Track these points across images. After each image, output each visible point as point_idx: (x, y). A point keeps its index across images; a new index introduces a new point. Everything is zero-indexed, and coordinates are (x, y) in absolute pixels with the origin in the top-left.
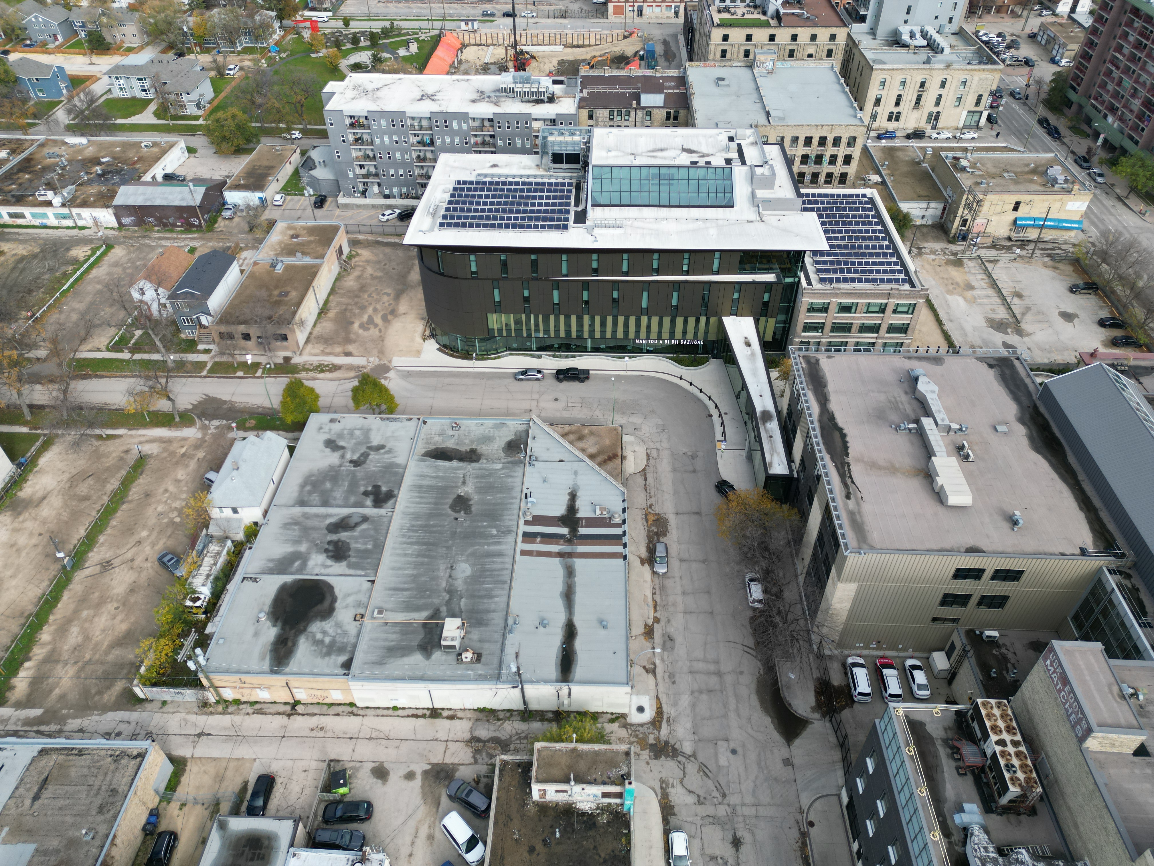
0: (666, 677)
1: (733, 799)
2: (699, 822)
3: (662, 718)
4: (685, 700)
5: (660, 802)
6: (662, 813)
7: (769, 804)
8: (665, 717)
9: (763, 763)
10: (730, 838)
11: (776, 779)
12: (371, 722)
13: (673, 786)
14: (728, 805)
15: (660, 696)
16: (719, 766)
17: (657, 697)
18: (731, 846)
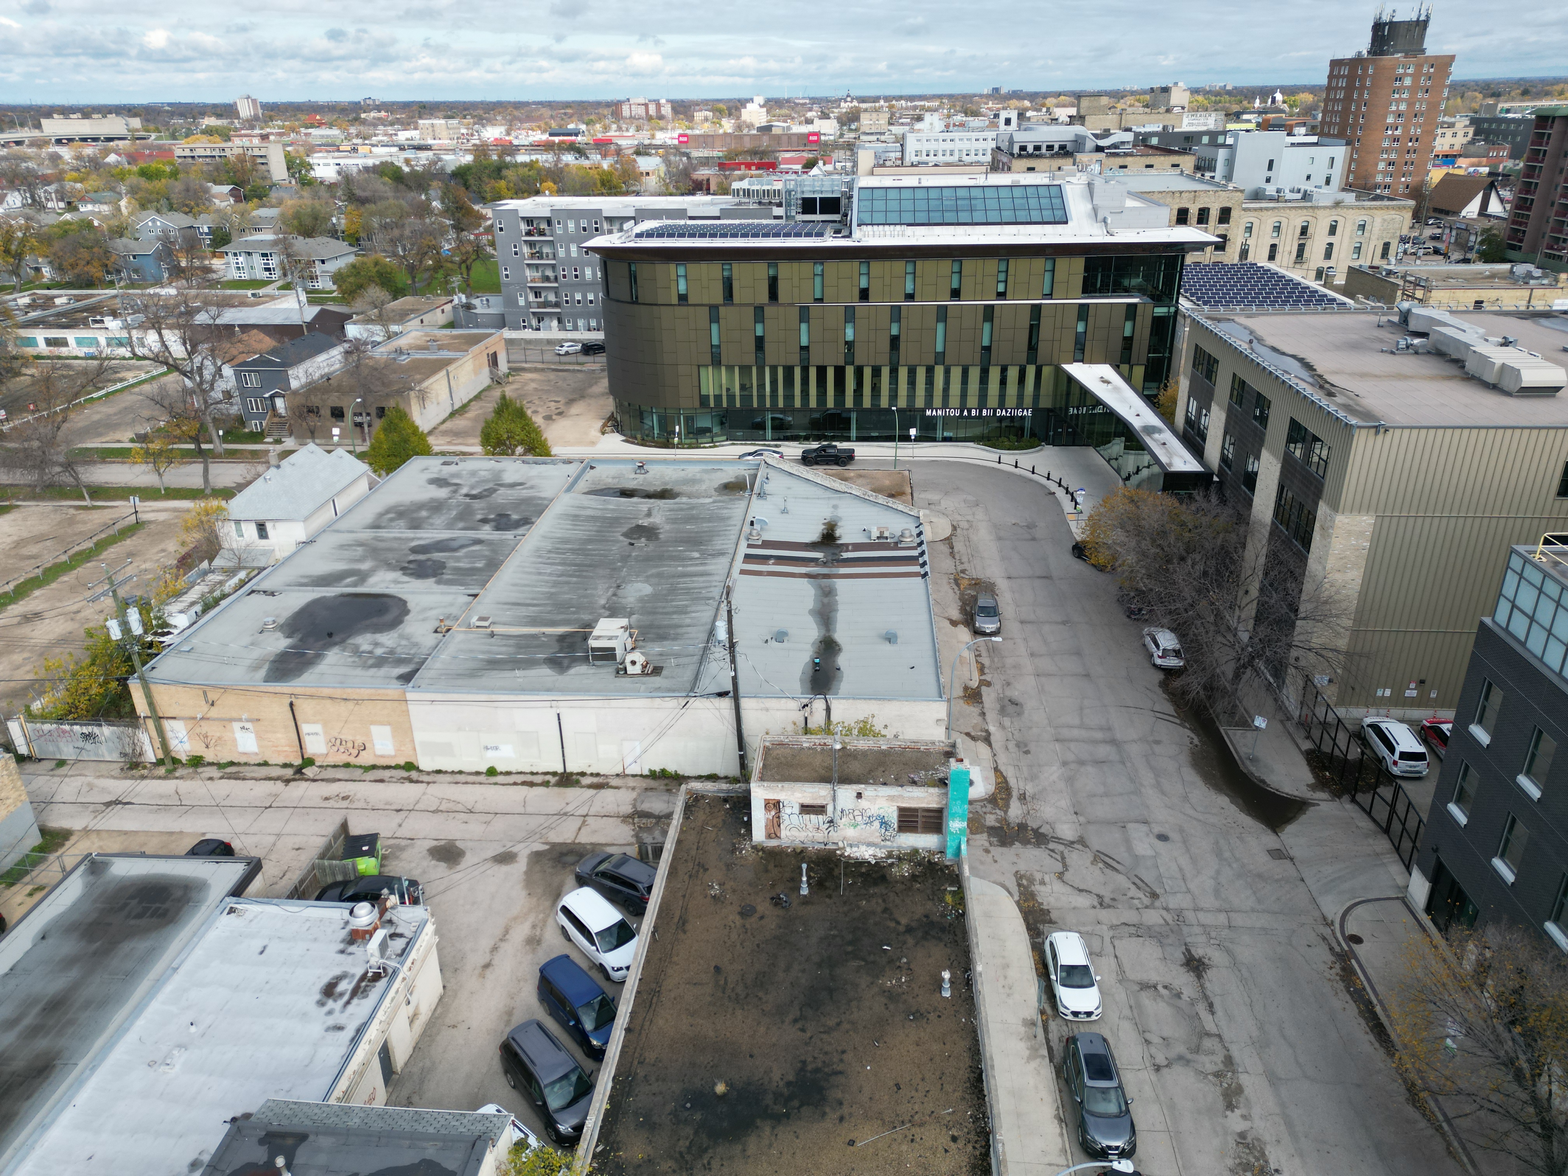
0: (1011, 745)
1: (1174, 902)
2: (1107, 934)
3: (1009, 795)
4: (1053, 773)
5: (1018, 903)
6: (1026, 920)
7: (1253, 910)
8: (1015, 794)
9: (1227, 854)
10: (1179, 955)
11: (1260, 876)
12: (442, 790)
13: (1042, 883)
14: (1167, 909)
15: (1002, 768)
16: (1136, 858)
17: (996, 770)
18: (1183, 970)
